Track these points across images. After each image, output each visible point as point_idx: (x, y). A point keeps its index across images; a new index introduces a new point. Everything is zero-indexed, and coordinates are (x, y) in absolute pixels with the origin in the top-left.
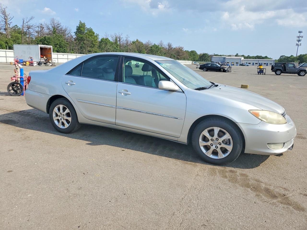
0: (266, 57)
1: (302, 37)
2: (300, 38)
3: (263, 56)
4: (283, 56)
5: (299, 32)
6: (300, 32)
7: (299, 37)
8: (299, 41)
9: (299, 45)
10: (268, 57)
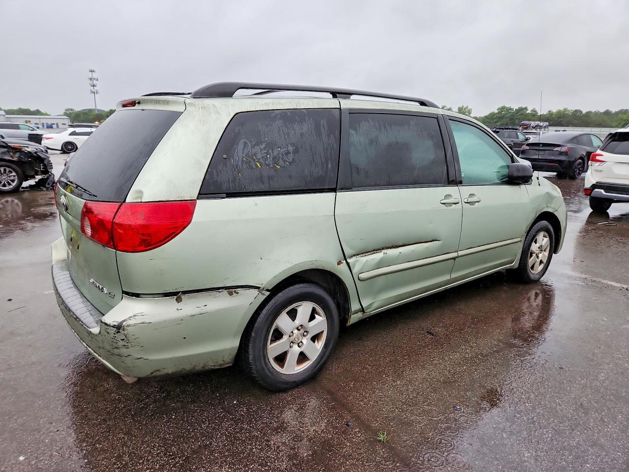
0: (37, 112)
1: (97, 80)
2: (95, 82)
3: (32, 109)
4: (71, 110)
5: (90, 71)
6: (92, 71)
7: (91, 79)
8: (94, 86)
9: (96, 93)
10: (42, 111)
